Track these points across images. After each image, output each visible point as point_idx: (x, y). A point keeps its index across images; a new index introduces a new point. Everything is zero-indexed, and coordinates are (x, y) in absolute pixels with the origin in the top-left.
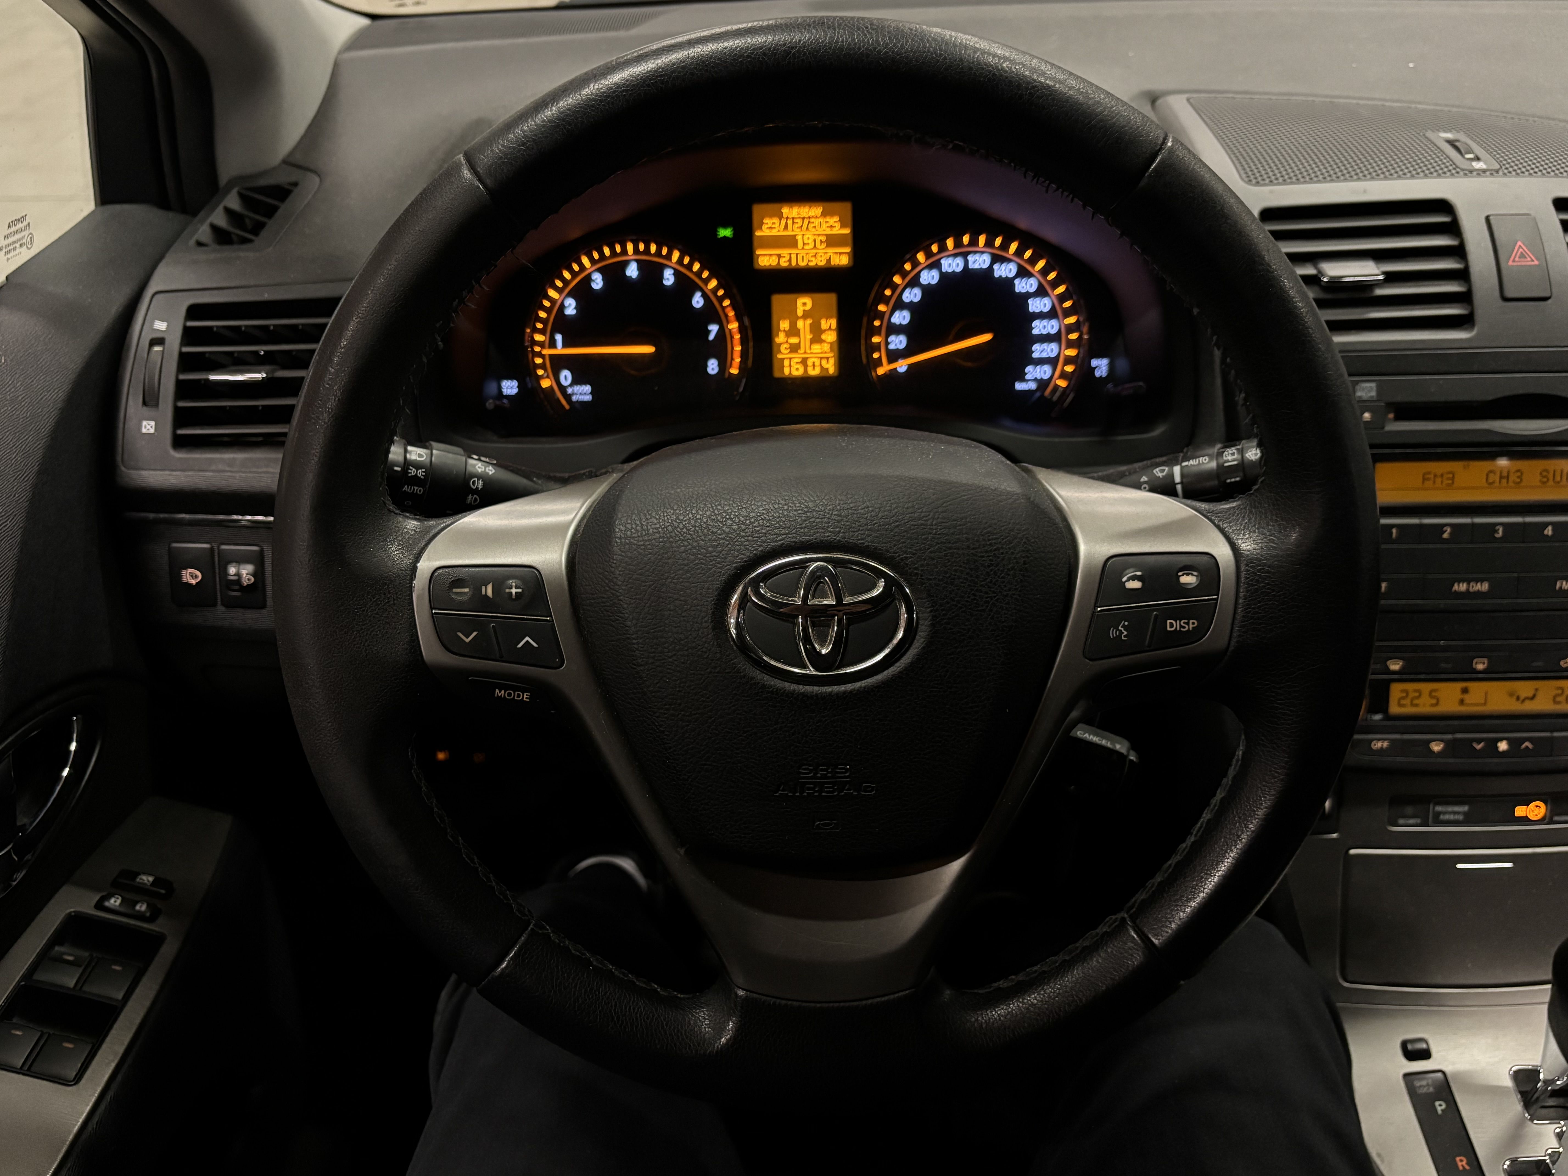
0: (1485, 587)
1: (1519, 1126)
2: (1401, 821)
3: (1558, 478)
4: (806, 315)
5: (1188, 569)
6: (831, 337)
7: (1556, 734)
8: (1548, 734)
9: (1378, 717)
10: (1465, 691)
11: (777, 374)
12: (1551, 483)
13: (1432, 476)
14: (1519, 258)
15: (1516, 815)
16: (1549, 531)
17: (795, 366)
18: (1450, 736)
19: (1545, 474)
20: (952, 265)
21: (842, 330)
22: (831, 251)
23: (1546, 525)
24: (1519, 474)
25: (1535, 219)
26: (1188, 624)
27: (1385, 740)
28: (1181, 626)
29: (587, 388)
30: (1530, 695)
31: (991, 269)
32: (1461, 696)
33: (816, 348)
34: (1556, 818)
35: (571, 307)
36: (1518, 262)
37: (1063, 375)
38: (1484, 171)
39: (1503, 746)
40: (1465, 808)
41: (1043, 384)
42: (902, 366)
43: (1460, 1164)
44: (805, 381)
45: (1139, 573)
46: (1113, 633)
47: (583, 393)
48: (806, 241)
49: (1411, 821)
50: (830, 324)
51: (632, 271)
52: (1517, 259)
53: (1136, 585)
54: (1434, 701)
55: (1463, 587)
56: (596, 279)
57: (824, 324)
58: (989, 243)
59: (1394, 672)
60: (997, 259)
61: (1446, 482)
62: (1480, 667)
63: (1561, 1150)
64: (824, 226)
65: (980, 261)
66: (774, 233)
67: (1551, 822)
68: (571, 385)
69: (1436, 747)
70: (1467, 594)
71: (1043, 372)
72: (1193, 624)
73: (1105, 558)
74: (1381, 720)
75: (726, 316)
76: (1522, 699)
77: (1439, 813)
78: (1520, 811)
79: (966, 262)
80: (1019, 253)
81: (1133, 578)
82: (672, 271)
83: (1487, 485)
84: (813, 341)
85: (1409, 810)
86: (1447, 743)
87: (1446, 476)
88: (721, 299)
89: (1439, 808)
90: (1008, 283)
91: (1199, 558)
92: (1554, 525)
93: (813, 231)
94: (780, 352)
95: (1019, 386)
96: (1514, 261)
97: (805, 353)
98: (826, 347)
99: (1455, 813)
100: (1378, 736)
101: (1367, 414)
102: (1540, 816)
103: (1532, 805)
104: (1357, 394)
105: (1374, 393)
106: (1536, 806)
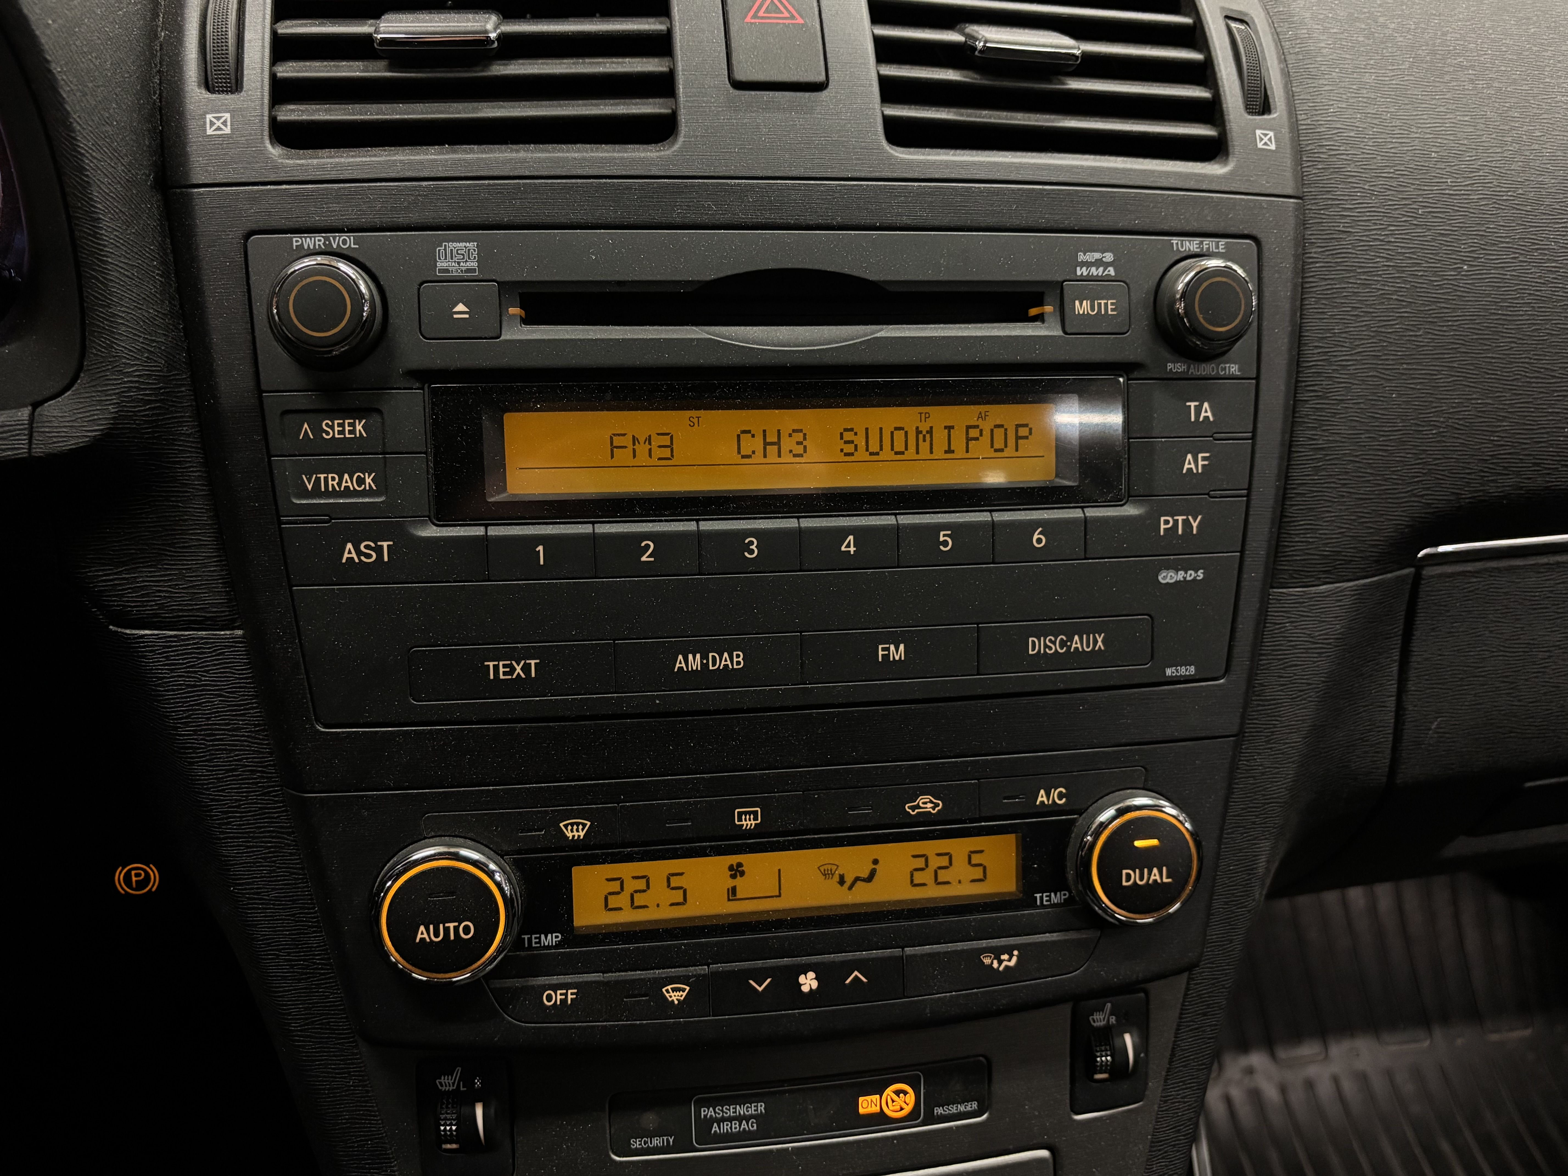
0: (737, 660)
2: (636, 1144)
3: (874, 447)
8: (896, 952)
9: (551, 939)
10: (736, 871)
12: (862, 454)
13: (627, 441)
14: (767, 11)
15: (862, 1111)
16: (849, 546)
18: (704, 969)
19: (848, 436)
23: (842, 533)
24: (799, 437)
27: (566, 986)
30: (865, 874)
32: (731, 883)
34: (939, 1111)
36: (763, 18)
39: (808, 982)
40: (761, 1107)
49: (656, 1142)
52: (761, 14)
54: (678, 896)
55: (695, 662)
59: (576, 844)
61: (658, 453)
62: (748, 823)
67: (931, 1119)
69: (675, 995)
70: (703, 676)
74: (558, 945)
76: (849, 880)
77: (711, 1121)
78: (868, 1105)
83: (738, 459)
85: (650, 1119)
86: (697, 985)
87: (656, 441)
89: (708, 1112)
92: (860, 533)
96: (755, 16)
99: (740, 1119)
100: (555, 980)
101: (461, 307)
102: (908, 1109)
103: (889, 1091)
104: (439, 265)
105: (473, 264)
106: (898, 1093)
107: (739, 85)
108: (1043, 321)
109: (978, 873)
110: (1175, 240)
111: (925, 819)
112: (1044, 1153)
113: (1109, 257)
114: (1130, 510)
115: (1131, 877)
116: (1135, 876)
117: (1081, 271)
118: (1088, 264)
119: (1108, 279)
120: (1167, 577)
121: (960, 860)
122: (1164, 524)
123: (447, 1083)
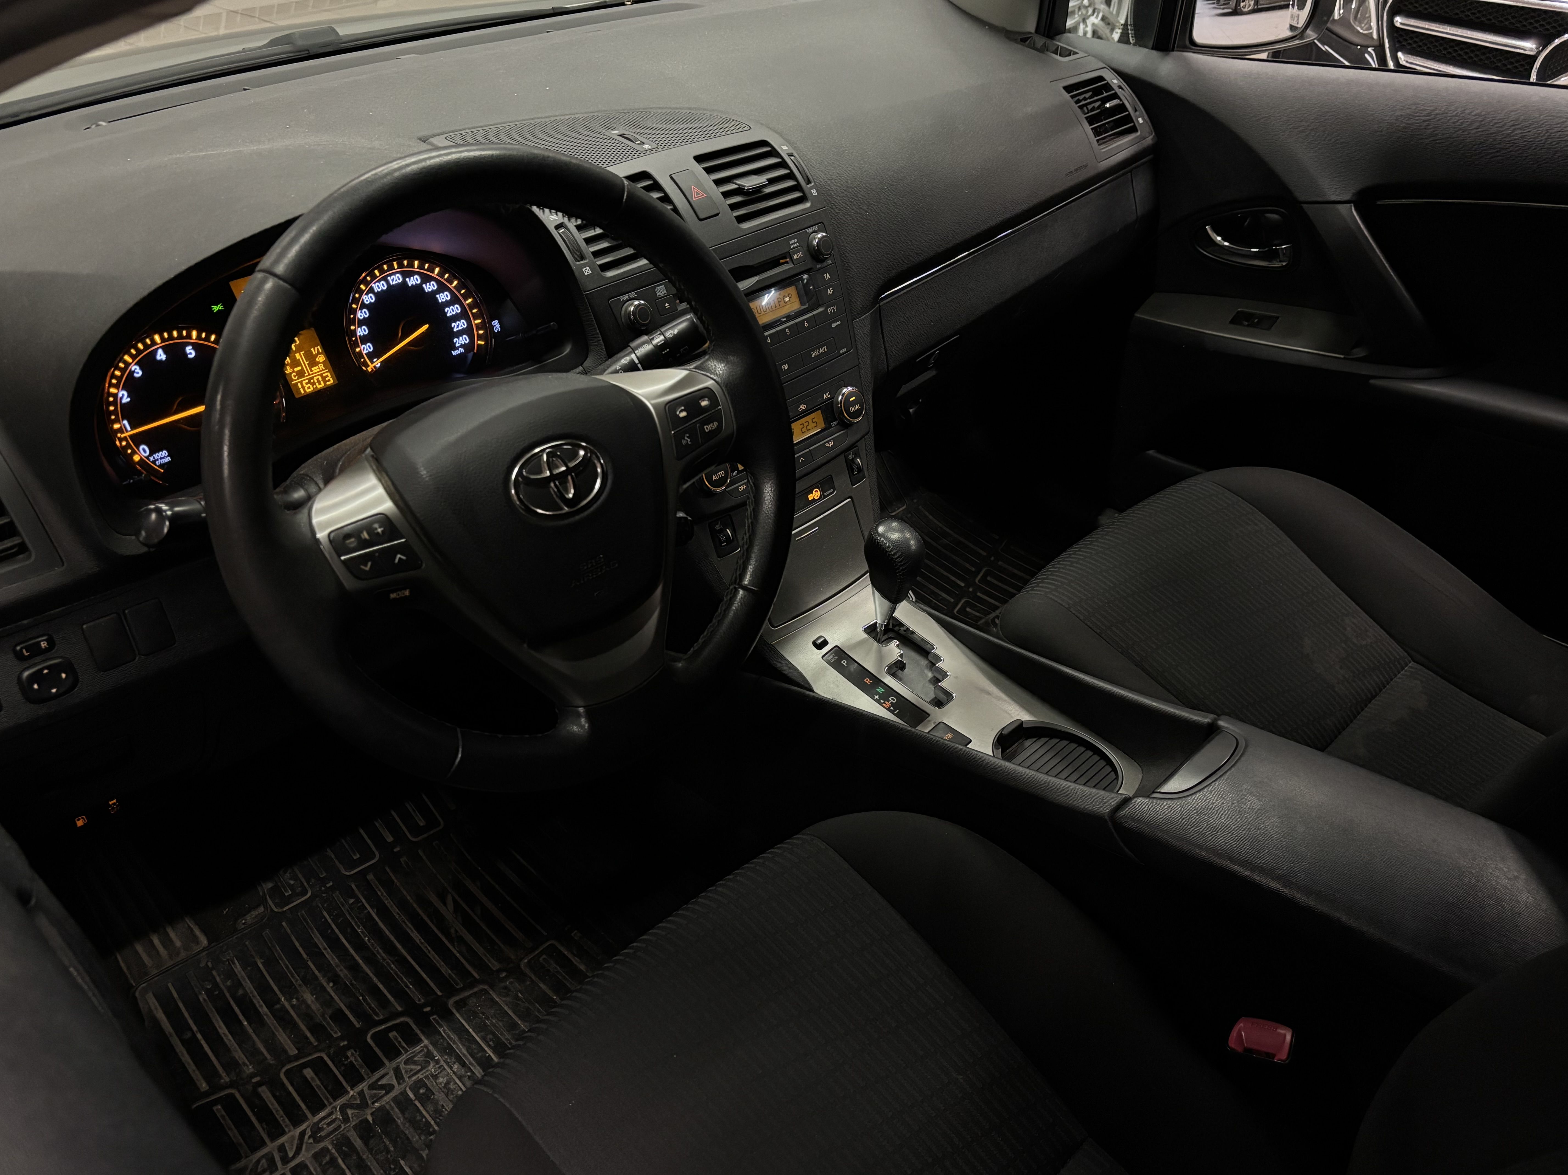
1: (879, 652)
4: (299, 349)
5: (702, 398)
6: (321, 358)
7: (810, 448)
8: (808, 450)
9: (735, 473)
11: (297, 396)
15: (809, 500)
16: (769, 339)
17: (306, 386)
20: (380, 286)
21: (327, 351)
25: (692, 171)
26: (713, 425)
27: (743, 485)
28: (711, 427)
29: (165, 453)
31: (404, 282)
33: (315, 369)
34: (825, 494)
35: (124, 397)
36: (696, 195)
37: (480, 338)
38: (652, 149)
41: (468, 347)
42: (377, 363)
43: (867, 682)
44: (318, 393)
45: (683, 408)
46: (684, 442)
47: (163, 457)
50: (317, 350)
51: (161, 356)
53: (683, 414)
56: (136, 369)
57: (314, 351)
58: (400, 265)
60: (406, 275)
63: (902, 652)
65: (396, 279)
67: (824, 497)
68: (151, 455)
71: (463, 340)
72: (716, 424)
73: (663, 406)
78: (810, 497)
79: (389, 282)
80: (421, 266)
81: (681, 411)
82: (190, 347)
84: (311, 366)
90: (419, 288)
91: (703, 391)
94: (293, 380)
95: (454, 353)
96: (694, 195)
97: (309, 375)
98: (321, 366)
100: (740, 484)
101: (667, 305)
102: (819, 496)
103: (814, 492)
104: (658, 294)
105: (665, 292)
106: (816, 491)
107: (701, 220)
108: (788, 263)
109: (815, 424)
110: (807, 230)
111: (804, 411)
112: (849, 500)
113: (796, 240)
114: (820, 310)
115: (852, 409)
116: (853, 408)
117: (792, 247)
118: (792, 244)
119: (797, 247)
120: (834, 325)
121: (810, 422)
122: (829, 310)
123: (718, 527)
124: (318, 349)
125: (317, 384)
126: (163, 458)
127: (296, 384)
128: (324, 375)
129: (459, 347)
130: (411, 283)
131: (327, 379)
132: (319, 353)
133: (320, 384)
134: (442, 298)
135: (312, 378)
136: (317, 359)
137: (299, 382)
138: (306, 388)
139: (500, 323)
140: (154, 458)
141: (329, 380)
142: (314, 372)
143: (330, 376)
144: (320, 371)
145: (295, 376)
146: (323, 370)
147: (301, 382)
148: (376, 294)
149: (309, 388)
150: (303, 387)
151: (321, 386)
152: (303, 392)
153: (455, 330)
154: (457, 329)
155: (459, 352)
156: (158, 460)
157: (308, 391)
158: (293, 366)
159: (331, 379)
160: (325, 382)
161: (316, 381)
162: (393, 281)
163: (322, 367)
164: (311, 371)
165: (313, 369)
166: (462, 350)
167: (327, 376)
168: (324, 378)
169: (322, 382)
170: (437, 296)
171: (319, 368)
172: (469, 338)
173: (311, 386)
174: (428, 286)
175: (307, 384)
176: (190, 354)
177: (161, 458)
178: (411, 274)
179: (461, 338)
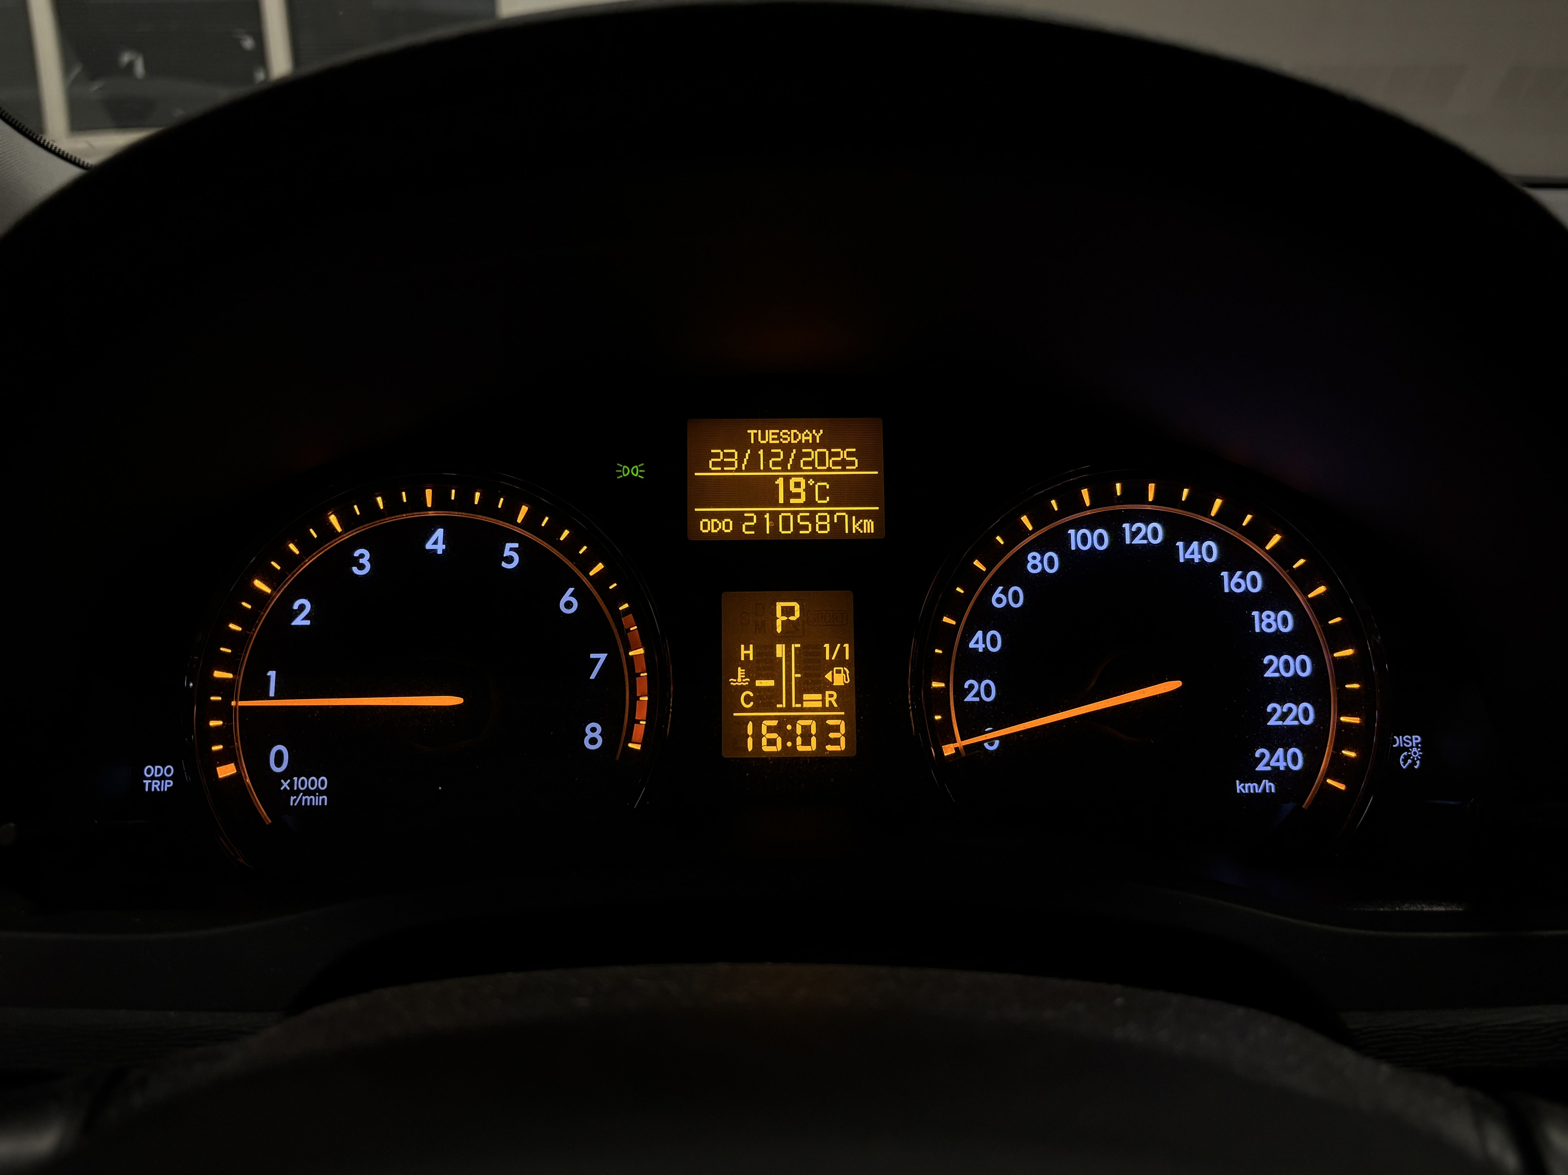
4: (791, 633)
6: (840, 678)
11: (728, 753)
17: (767, 736)
20: (1088, 539)
21: (861, 664)
22: (841, 511)
29: (321, 782)
31: (1168, 547)
33: (812, 700)
37: (1339, 768)
41: (1290, 783)
42: (991, 740)
44: (791, 763)
47: (313, 789)
48: (793, 489)
50: (839, 651)
51: (435, 542)
56: (362, 556)
57: (828, 651)
58: (1167, 496)
60: (1179, 528)
64: (829, 462)
65: (1145, 533)
66: (730, 472)
68: (287, 775)
75: (624, 632)
79: (1117, 535)
80: (1229, 516)
84: (804, 687)
88: (613, 600)
90: (1204, 575)
93: (807, 471)
94: (738, 708)
95: (1243, 788)
97: (789, 708)
98: (831, 697)
124: (842, 650)
125: (799, 740)
126: (312, 793)
127: (745, 721)
128: (830, 722)
129: (1264, 775)
130: (1188, 556)
131: (832, 735)
132: (840, 661)
133: (806, 741)
134: (1266, 621)
135: (793, 720)
136: (828, 676)
137: (752, 719)
138: (764, 741)
139: (1424, 746)
140: (291, 785)
141: (836, 742)
142: (806, 705)
143: (843, 729)
144: (824, 709)
145: (748, 699)
146: (831, 708)
147: (758, 722)
148: (1068, 556)
149: (772, 742)
150: (757, 736)
151: (807, 748)
152: (750, 747)
153: (1272, 722)
154: (1280, 723)
155: (1259, 791)
156: (298, 791)
157: (766, 749)
158: (755, 670)
159: (843, 741)
160: (824, 740)
161: (799, 731)
162: (1134, 535)
163: (833, 700)
164: (799, 700)
165: (806, 697)
166: (1269, 786)
167: (836, 729)
168: (824, 730)
169: (814, 740)
170: (1255, 614)
171: (823, 700)
172: (1305, 760)
173: (779, 741)
174: (1236, 579)
175: (770, 729)
176: (510, 560)
177: (307, 792)
178: (1201, 533)
179: (1280, 751)
